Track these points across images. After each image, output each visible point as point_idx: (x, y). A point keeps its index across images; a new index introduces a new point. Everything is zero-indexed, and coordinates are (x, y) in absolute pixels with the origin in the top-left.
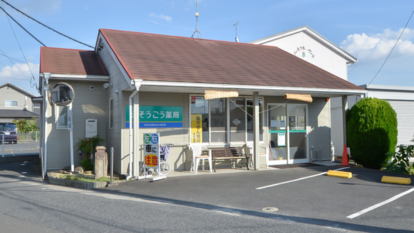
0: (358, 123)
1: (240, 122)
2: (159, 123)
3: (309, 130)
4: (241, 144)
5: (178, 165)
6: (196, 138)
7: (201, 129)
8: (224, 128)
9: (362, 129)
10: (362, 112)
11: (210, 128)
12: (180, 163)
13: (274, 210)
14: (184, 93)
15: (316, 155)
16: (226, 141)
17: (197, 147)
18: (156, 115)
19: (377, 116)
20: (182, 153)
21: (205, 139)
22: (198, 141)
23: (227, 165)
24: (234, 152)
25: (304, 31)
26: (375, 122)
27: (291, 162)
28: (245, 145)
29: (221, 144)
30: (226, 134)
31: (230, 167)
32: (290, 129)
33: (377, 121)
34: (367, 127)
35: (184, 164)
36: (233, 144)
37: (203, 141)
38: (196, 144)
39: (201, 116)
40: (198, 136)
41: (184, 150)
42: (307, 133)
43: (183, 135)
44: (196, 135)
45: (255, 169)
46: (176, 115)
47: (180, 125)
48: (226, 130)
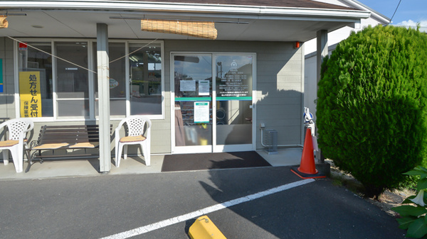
3: (257, 96)
6: (30, 109)
7: (38, 97)
8: (83, 93)
9: (344, 98)
10: (348, 58)
11: (54, 94)
19: (388, 65)
21: (47, 112)
22: (34, 114)
26: (381, 81)
27: (220, 149)
29: (78, 120)
30: (87, 103)
32: (218, 95)
33: (387, 77)
34: (356, 94)
37: (43, 115)
40: (34, 107)
42: (254, 101)
43: (5, 105)
44: (29, 105)
48: (87, 95)
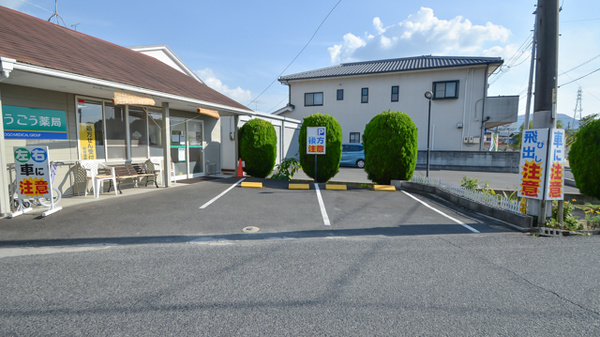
0: (252, 140)
1: (140, 135)
2: (29, 133)
3: (205, 144)
4: (143, 160)
5: (64, 189)
6: (88, 153)
7: (94, 142)
8: (124, 142)
9: (256, 145)
11: (106, 141)
12: (67, 186)
13: (255, 230)
14: (67, 94)
15: (211, 168)
16: (127, 157)
17: (92, 166)
18: (22, 120)
20: (69, 173)
21: (100, 155)
22: (91, 157)
23: (129, 184)
24: (137, 169)
25: (163, 50)
27: (191, 176)
28: (149, 161)
29: (121, 161)
30: (126, 148)
31: (132, 186)
32: (189, 144)
34: (260, 144)
35: (73, 187)
36: (135, 160)
37: (98, 158)
38: (88, 161)
39: (93, 126)
40: (91, 151)
41: (71, 170)
42: (203, 148)
43: (68, 149)
44: (87, 150)
45: (167, 186)
46: (57, 122)
47: (64, 136)
48: (126, 143)
